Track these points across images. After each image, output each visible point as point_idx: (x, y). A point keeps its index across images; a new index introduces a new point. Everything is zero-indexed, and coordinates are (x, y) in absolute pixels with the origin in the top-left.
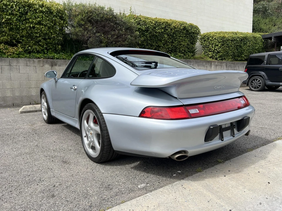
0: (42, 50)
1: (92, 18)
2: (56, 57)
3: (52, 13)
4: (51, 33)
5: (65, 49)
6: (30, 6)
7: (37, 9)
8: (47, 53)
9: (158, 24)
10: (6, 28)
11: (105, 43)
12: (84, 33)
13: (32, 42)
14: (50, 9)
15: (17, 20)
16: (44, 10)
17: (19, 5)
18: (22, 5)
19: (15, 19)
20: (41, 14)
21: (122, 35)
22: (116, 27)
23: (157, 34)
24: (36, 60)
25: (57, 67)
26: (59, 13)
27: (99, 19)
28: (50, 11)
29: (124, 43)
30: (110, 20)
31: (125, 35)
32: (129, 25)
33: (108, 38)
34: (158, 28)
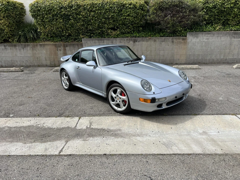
0: (131, 31)
1: (162, 7)
2: (137, 36)
3: (136, 8)
4: (136, 20)
5: (145, 29)
6: (124, 5)
7: (128, 7)
8: (134, 33)
10: (112, 20)
11: (171, 23)
12: (156, 18)
13: (125, 27)
14: (135, 5)
15: (117, 15)
16: (131, 7)
17: (118, 6)
18: (120, 6)
19: (116, 15)
20: (130, 10)
21: (186, 16)
22: (182, 11)
23: (225, 9)
24: (125, 39)
25: (137, 43)
26: (141, 6)
27: (168, 6)
28: (135, 7)
29: (187, 23)
30: (177, 6)
31: (189, 16)
32: (193, 7)
33: (174, 20)
34: (227, 3)
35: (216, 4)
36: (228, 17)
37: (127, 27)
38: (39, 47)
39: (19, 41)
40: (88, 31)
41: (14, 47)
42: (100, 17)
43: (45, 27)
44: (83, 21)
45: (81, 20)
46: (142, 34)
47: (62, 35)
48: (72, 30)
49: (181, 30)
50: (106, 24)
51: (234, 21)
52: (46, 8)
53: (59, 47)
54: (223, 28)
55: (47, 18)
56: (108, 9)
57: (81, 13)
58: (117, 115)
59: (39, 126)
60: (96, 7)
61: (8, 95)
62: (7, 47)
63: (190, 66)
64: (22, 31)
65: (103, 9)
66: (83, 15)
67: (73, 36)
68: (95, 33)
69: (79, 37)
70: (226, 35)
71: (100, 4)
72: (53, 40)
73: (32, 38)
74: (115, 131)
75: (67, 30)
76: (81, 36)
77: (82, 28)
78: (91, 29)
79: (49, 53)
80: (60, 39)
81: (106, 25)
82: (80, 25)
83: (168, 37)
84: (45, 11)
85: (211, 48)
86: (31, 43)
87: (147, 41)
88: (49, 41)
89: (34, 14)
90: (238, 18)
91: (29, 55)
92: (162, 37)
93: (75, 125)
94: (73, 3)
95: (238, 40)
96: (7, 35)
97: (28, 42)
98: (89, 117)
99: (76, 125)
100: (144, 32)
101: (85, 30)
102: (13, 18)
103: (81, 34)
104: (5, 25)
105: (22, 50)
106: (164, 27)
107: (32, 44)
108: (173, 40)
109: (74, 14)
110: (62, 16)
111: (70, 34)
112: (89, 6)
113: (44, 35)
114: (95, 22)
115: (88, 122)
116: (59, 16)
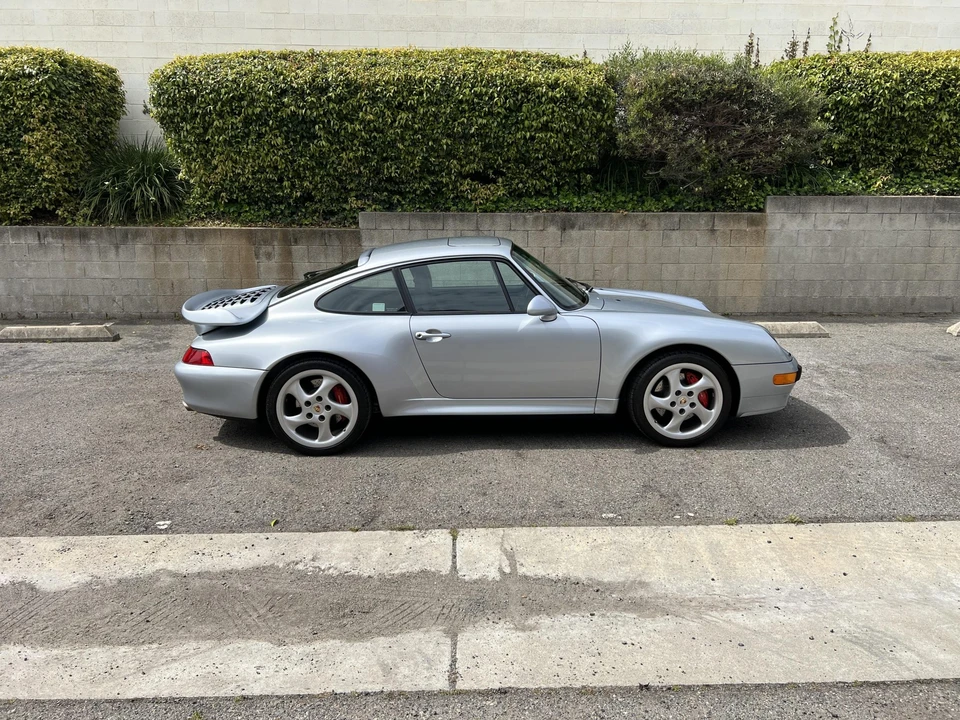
0: (548, 188)
1: (677, 99)
2: (575, 205)
3: (576, 99)
4: (571, 147)
5: (603, 181)
6: (528, 89)
7: (543, 96)
8: (558, 194)
9: (914, 78)
10: (477, 144)
11: (709, 161)
12: (651, 141)
13: (527, 172)
14: (572, 89)
15: (498, 126)
16: (558, 96)
17: (506, 91)
18: (513, 90)
19: (495, 124)
20: (551, 106)
21: (766, 135)
22: (749, 115)
23: (906, 115)
24: (530, 216)
25: (574, 233)
26: (594, 95)
27: (697, 97)
28: (571, 94)
29: (768, 159)
30: (731, 96)
31: (775, 134)
32: (791, 102)
33: (718, 149)
34: (911, 92)
35: (873, 93)
36: (915, 142)
37: (535, 170)
38: (181, 241)
39: (99, 216)
40: (380, 181)
41: (78, 241)
42: (433, 130)
43: (207, 163)
44: (365, 144)
45: (355, 142)
46: (594, 198)
47: (276, 196)
48: (318, 179)
49: (743, 185)
50: (454, 157)
51: (938, 158)
52: (223, 91)
53: (266, 242)
54: (896, 184)
55: (221, 131)
56: (467, 101)
57: (361, 114)
58: (600, 522)
59: (300, 567)
60: (421, 93)
61: (106, 439)
62: (51, 240)
63: (788, 324)
64: (114, 176)
65: (447, 101)
66: (365, 123)
67: (320, 201)
68: (409, 192)
69: (344, 206)
70: (910, 207)
71: (434, 80)
72: (239, 214)
73: (155, 207)
74: (625, 587)
75: (299, 177)
76: (353, 203)
77: (360, 172)
78: (393, 175)
79: (220, 265)
80: (268, 213)
81: (455, 162)
82: (350, 160)
83: (694, 211)
84: (215, 104)
85: (855, 256)
86: (151, 227)
87: (614, 226)
88: (219, 219)
89: (171, 112)
90: (950, 147)
91: (137, 274)
92: (671, 210)
93: (450, 563)
94: (330, 75)
95: (956, 228)
96: (48, 192)
97: (135, 223)
98: (491, 530)
99: (454, 563)
100: (598, 191)
101: (369, 180)
102: (77, 123)
103: (353, 194)
104: (46, 151)
105: (112, 255)
106: (681, 176)
107: (153, 231)
108: (713, 226)
109: (332, 114)
110: (282, 122)
111: (309, 194)
112: (393, 89)
113: (203, 196)
114: (411, 149)
115: (496, 552)
116: (271, 122)
